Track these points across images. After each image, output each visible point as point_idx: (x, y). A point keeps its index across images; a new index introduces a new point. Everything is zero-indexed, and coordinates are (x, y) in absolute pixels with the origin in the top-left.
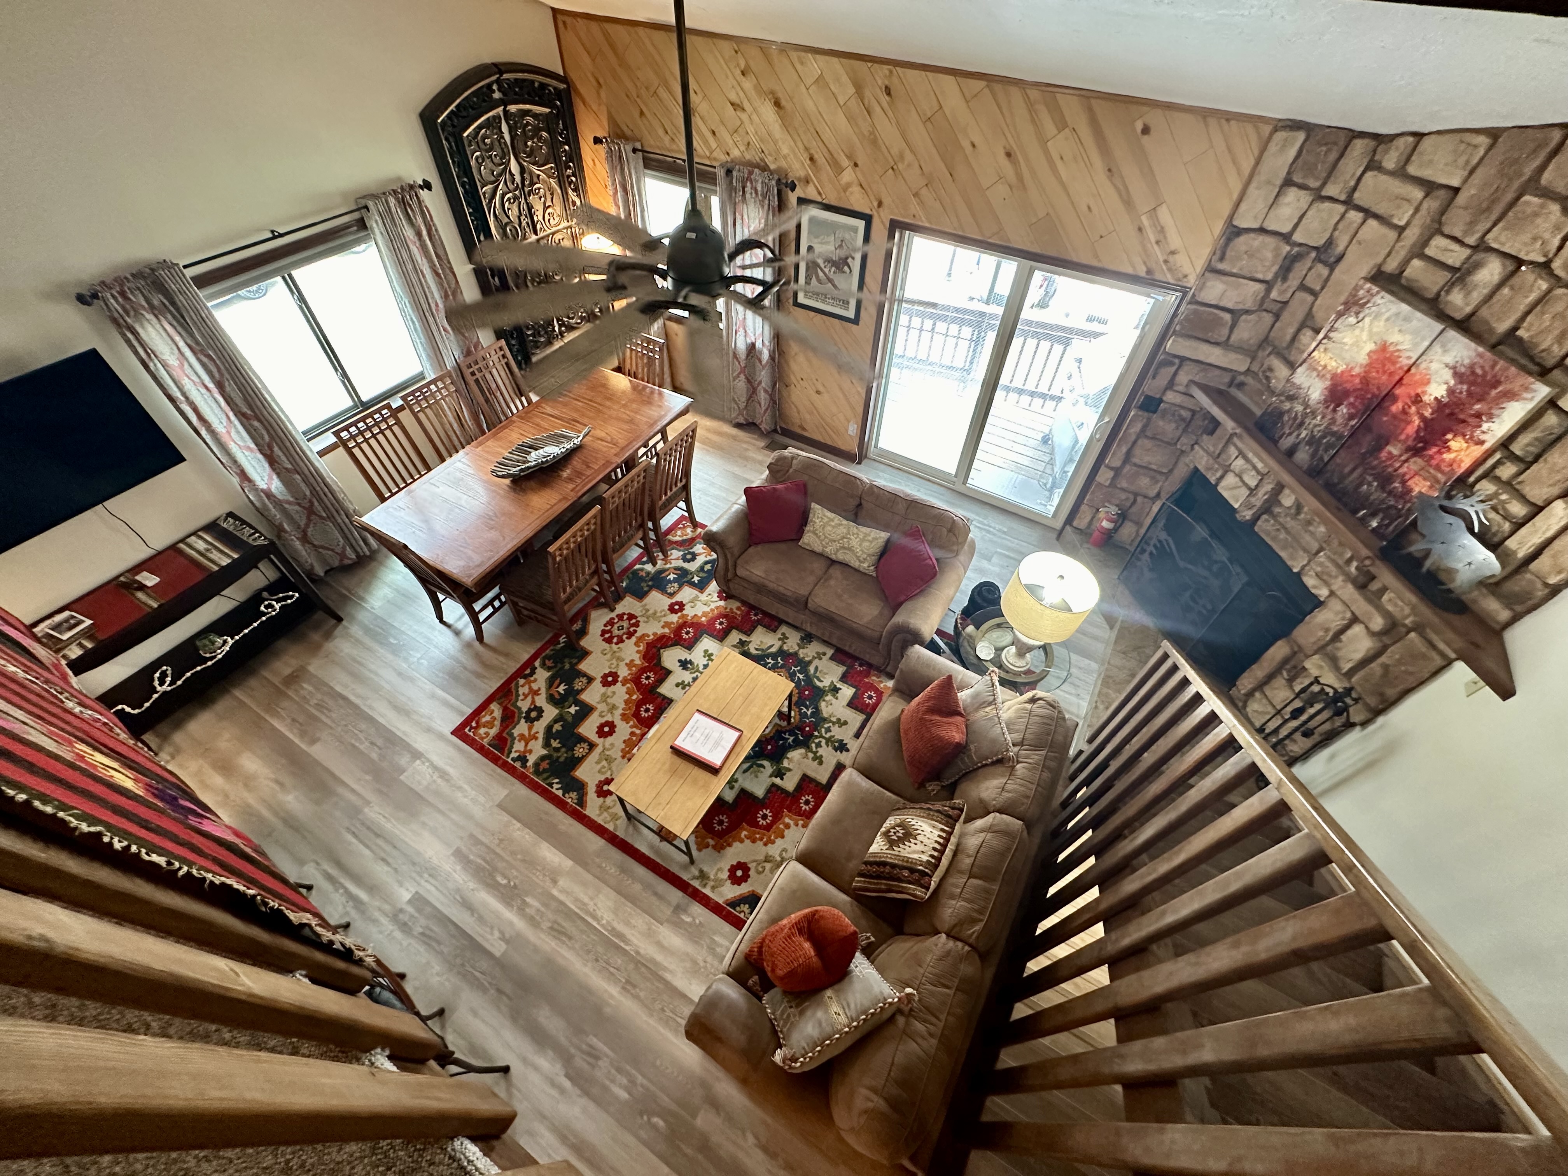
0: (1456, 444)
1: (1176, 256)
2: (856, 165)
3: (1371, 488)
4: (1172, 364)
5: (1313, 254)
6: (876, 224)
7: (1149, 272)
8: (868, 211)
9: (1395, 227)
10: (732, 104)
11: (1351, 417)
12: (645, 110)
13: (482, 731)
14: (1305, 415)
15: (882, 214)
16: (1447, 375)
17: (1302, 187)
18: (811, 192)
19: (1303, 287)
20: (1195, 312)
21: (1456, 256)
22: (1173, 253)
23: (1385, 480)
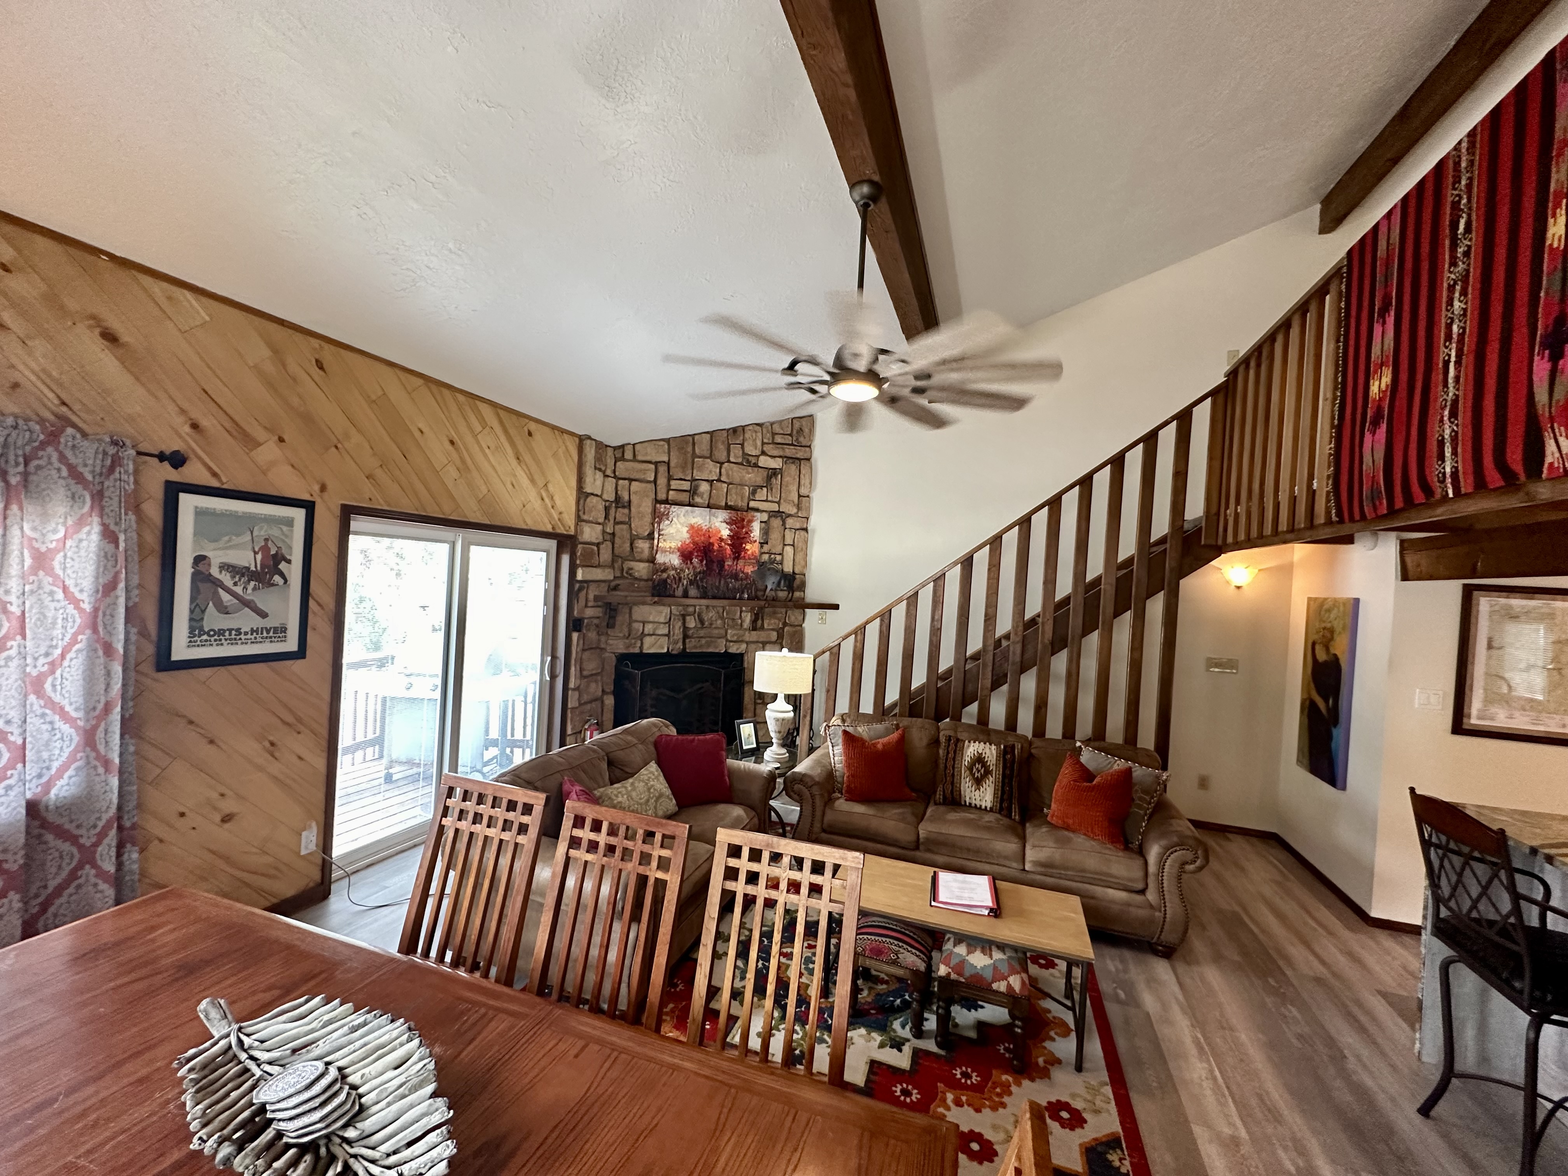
0: (748, 546)
1: (561, 515)
2: (281, 440)
3: (732, 583)
4: (583, 588)
5: (614, 505)
6: (320, 512)
8: (306, 497)
9: (649, 482)
11: (701, 561)
14: (678, 574)
15: (328, 500)
16: (725, 525)
17: (600, 470)
18: (194, 476)
19: (616, 523)
20: (583, 548)
21: (686, 486)
22: (561, 512)
23: (735, 576)
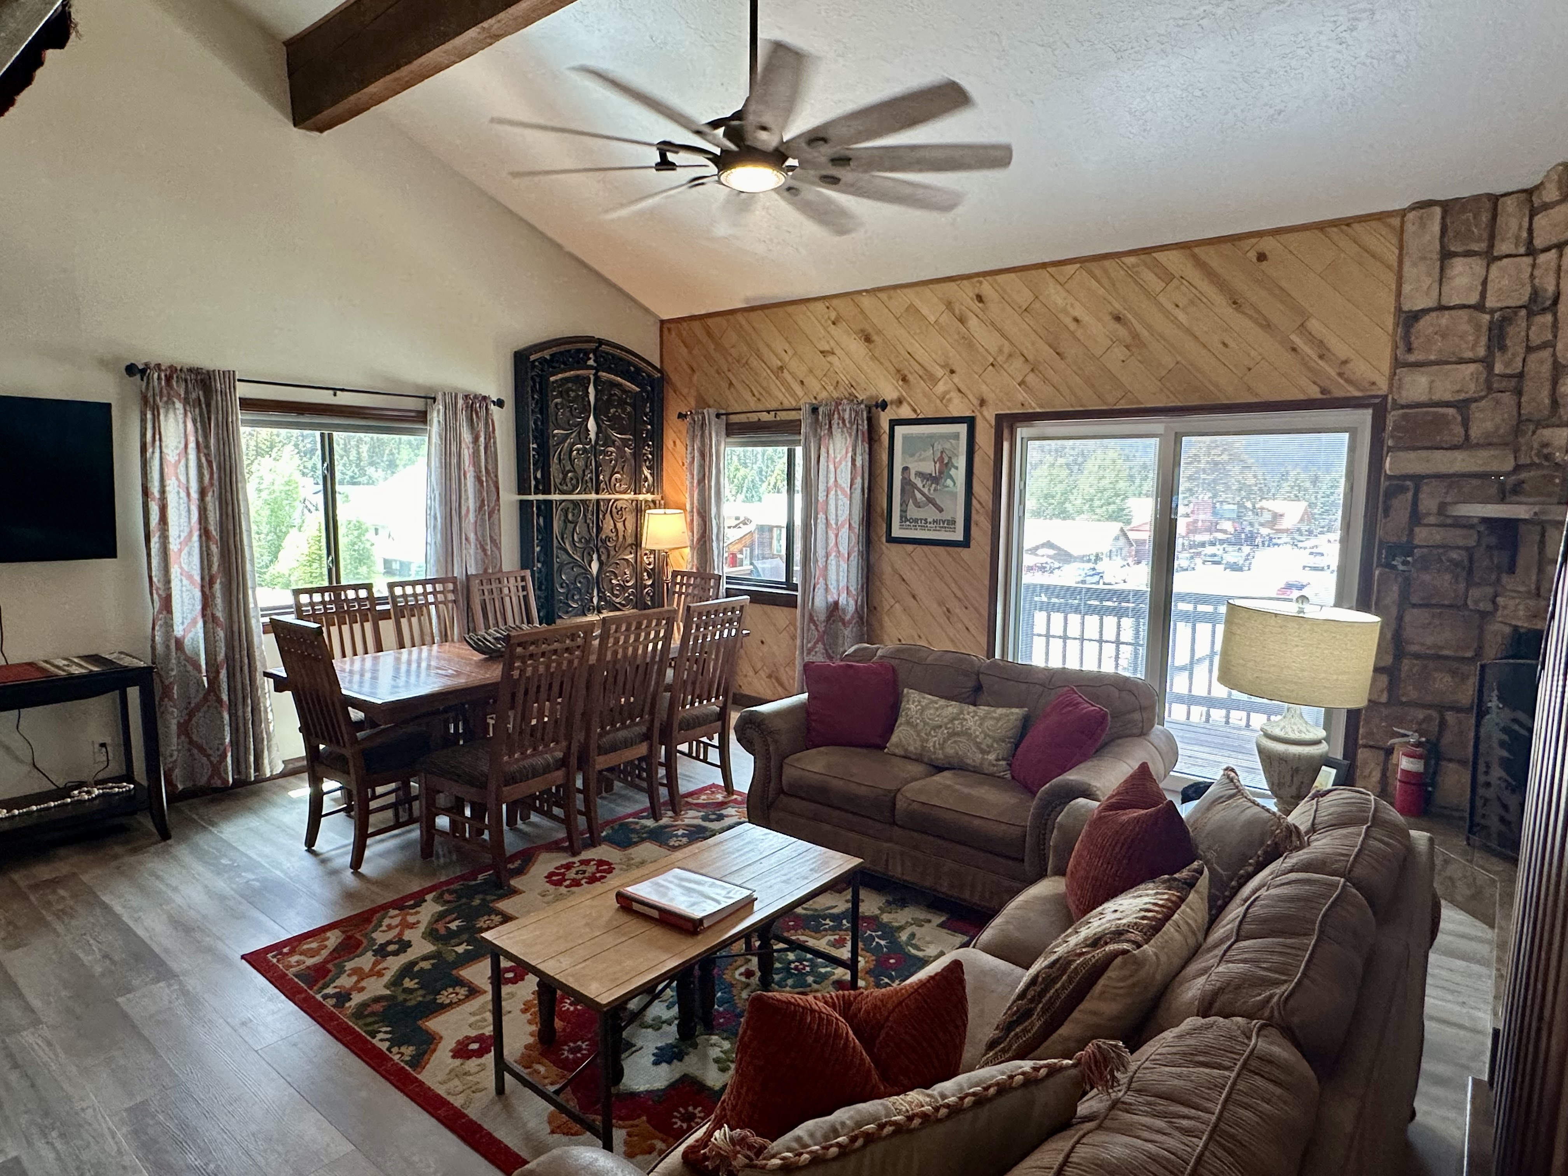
1: (1349, 366)
2: (952, 372)
4: (1403, 490)
5: (1523, 312)
6: (980, 425)
7: (1323, 391)
8: (968, 414)
10: (822, 352)
12: (734, 381)
13: (294, 959)
15: (986, 413)
17: (1468, 254)
18: (905, 412)
19: (1531, 349)
20: (1404, 417)
22: (1345, 362)
